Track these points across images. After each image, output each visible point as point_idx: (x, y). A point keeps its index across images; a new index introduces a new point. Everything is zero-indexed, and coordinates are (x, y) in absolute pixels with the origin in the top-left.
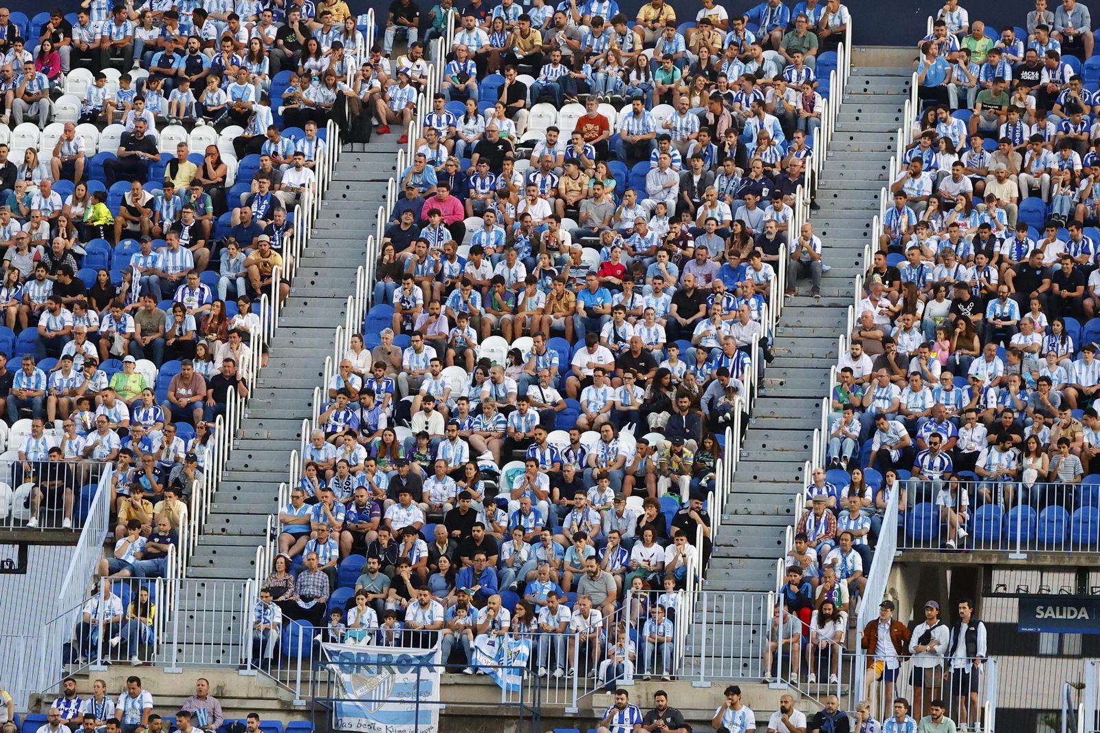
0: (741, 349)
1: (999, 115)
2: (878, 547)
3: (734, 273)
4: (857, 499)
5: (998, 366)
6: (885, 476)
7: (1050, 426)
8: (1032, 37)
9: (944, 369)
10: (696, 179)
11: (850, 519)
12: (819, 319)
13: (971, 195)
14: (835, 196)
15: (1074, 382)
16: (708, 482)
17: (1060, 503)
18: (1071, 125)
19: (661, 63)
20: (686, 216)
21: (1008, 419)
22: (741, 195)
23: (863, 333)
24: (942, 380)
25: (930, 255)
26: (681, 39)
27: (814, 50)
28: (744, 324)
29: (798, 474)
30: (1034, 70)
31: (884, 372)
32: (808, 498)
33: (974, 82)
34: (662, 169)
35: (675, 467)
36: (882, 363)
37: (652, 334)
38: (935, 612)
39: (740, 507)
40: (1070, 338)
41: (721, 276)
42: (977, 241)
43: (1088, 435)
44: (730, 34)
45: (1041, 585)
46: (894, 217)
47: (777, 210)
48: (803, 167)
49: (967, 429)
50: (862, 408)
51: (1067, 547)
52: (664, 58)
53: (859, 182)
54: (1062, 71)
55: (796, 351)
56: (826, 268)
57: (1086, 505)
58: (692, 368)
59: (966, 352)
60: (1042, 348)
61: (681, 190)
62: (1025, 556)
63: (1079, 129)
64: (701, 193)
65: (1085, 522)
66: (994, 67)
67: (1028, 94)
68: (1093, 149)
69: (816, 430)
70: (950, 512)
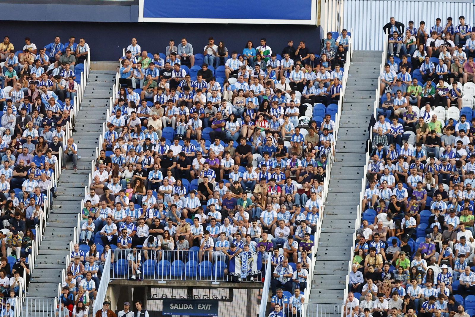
0: (42, 192)
1: (153, 91)
2: (102, 278)
3: (40, 159)
4: (93, 257)
5: (153, 200)
6: (105, 247)
7: (176, 226)
8: (168, 57)
9: (130, 201)
10: (23, 118)
11: (90, 266)
12: (76, 179)
13: (141, 125)
14: (83, 126)
15: (186, 207)
16: (28, 250)
17: (180, 259)
18: (184, 95)
19: (8, 69)
20: (18, 135)
21: (158, 222)
22: (42, 126)
23: (95, 185)
24: (130, 206)
25: (124, 152)
26: (16, 58)
27: (74, 63)
28: (44, 182)
29: (67, 246)
30: (169, 72)
31: (104, 202)
32: (72, 257)
33: (143, 77)
34: (8, 114)
35: (14, 243)
36: (103, 198)
37: (4, 186)
38: (128, 307)
39: (42, 261)
40: (184, 188)
41: (34, 161)
42: (144, 145)
43: (193, 230)
44: (38, 56)
45: (172, 295)
46: (109, 135)
47: (58, 132)
48: (69, 113)
49: (140, 227)
50: (94, 218)
51: (183, 278)
52: (9, 66)
53: (94, 120)
54: (181, 72)
55: (66, 193)
56: (79, 157)
57: (191, 260)
58: (22, 200)
59: (140, 193)
60: (172, 192)
61: (17, 124)
62: (165, 282)
63: (188, 97)
64: (25, 125)
65: (191, 267)
66: (152, 71)
67: (166, 82)
68: (194, 106)
69: (75, 227)
70: (133, 263)
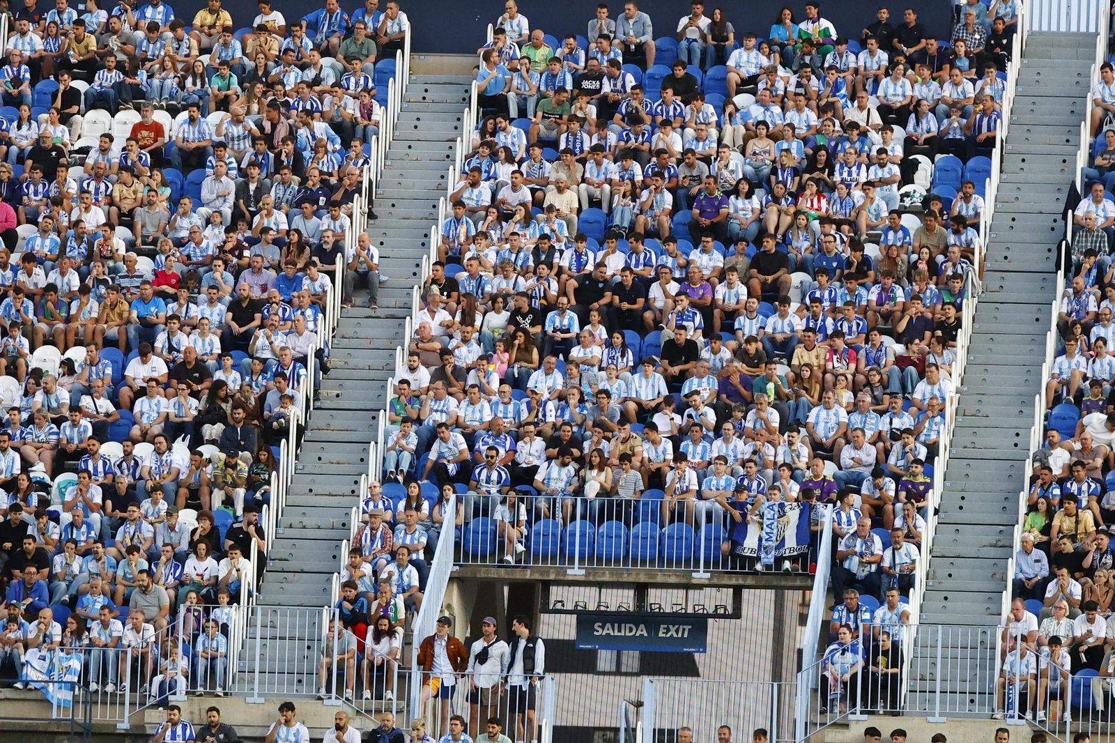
0: (296, 360)
1: (559, 124)
2: (434, 562)
3: (292, 283)
4: (414, 513)
5: (557, 380)
6: (441, 490)
7: (609, 440)
8: (593, 45)
9: (502, 382)
10: (252, 187)
11: (406, 533)
12: (376, 330)
13: (530, 205)
14: (393, 205)
15: (634, 395)
16: (262, 495)
17: (619, 519)
18: (631, 135)
19: (217, 70)
20: (242, 225)
21: (567, 433)
22: (298, 204)
23: (420, 345)
24: (500, 392)
25: (488, 265)
26: (238, 45)
27: (372, 58)
28: (300, 334)
29: (354, 487)
30: (595, 79)
31: (439, 384)
32: (364, 512)
33: (534, 91)
34: (217, 177)
35: (229, 479)
36: (439, 375)
37: (207, 345)
38: (492, 629)
39: (295, 521)
40: (630, 351)
41: (276, 286)
42: (536, 251)
43: (648, 450)
44: (288, 40)
45: (600, 602)
46: (453, 228)
47: (334, 218)
48: (360, 175)
49: (525, 443)
50: (419, 421)
51: (626, 563)
52: (221, 64)
53: (418, 192)
54: (624, 80)
55: (353, 362)
56: (383, 278)
57: (645, 520)
58: (247, 379)
59: (525, 364)
60: (601, 361)
61: (237, 198)
62: (583, 572)
63: (640, 139)
64: (257, 202)
65: (644, 538)
66: (555, 76)
67: (588, 103)
68: (654, 159)
69: (373, 443)
70: (508, 527)
